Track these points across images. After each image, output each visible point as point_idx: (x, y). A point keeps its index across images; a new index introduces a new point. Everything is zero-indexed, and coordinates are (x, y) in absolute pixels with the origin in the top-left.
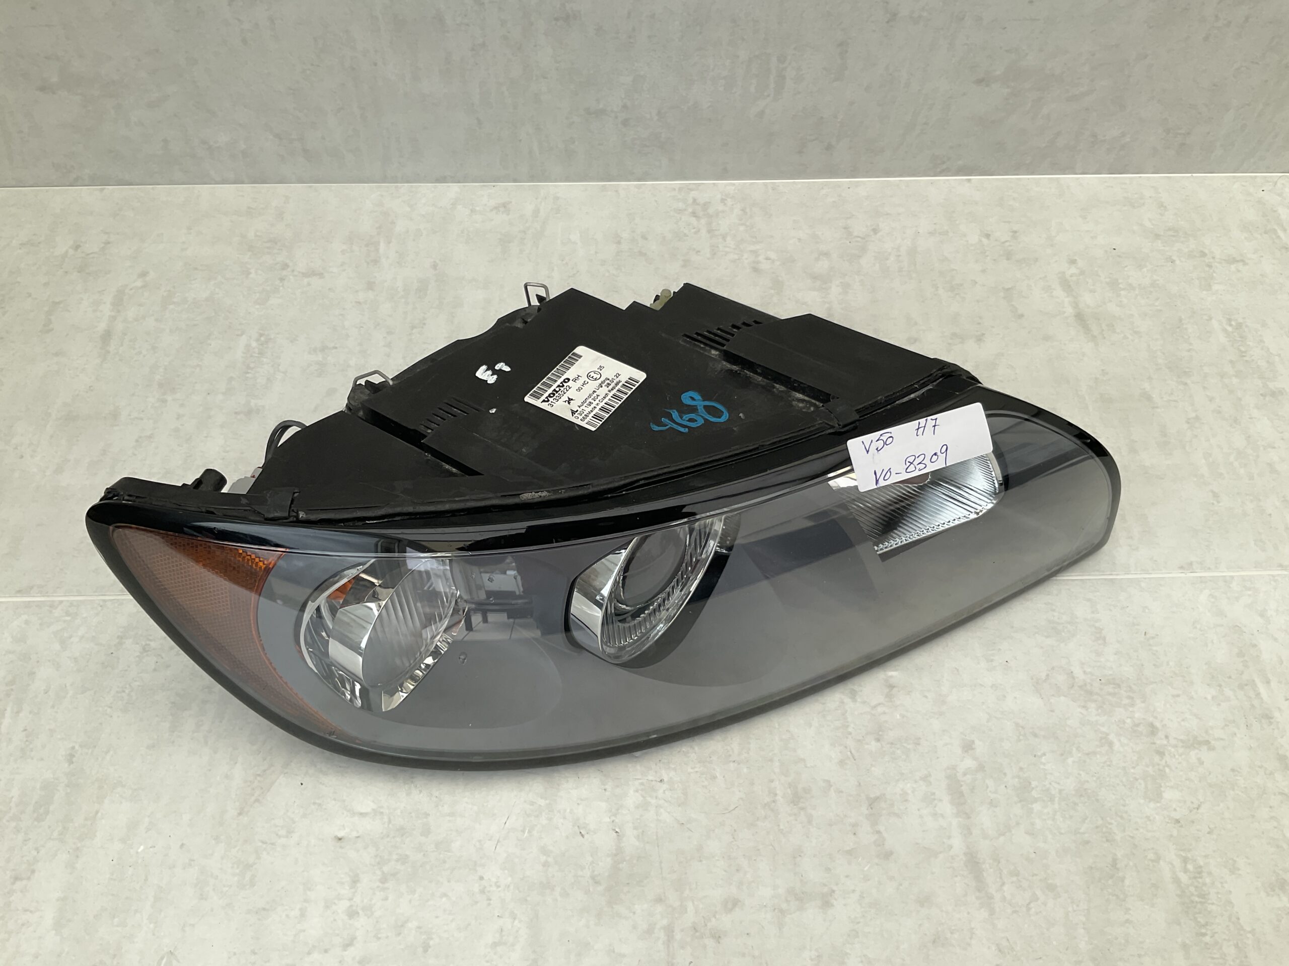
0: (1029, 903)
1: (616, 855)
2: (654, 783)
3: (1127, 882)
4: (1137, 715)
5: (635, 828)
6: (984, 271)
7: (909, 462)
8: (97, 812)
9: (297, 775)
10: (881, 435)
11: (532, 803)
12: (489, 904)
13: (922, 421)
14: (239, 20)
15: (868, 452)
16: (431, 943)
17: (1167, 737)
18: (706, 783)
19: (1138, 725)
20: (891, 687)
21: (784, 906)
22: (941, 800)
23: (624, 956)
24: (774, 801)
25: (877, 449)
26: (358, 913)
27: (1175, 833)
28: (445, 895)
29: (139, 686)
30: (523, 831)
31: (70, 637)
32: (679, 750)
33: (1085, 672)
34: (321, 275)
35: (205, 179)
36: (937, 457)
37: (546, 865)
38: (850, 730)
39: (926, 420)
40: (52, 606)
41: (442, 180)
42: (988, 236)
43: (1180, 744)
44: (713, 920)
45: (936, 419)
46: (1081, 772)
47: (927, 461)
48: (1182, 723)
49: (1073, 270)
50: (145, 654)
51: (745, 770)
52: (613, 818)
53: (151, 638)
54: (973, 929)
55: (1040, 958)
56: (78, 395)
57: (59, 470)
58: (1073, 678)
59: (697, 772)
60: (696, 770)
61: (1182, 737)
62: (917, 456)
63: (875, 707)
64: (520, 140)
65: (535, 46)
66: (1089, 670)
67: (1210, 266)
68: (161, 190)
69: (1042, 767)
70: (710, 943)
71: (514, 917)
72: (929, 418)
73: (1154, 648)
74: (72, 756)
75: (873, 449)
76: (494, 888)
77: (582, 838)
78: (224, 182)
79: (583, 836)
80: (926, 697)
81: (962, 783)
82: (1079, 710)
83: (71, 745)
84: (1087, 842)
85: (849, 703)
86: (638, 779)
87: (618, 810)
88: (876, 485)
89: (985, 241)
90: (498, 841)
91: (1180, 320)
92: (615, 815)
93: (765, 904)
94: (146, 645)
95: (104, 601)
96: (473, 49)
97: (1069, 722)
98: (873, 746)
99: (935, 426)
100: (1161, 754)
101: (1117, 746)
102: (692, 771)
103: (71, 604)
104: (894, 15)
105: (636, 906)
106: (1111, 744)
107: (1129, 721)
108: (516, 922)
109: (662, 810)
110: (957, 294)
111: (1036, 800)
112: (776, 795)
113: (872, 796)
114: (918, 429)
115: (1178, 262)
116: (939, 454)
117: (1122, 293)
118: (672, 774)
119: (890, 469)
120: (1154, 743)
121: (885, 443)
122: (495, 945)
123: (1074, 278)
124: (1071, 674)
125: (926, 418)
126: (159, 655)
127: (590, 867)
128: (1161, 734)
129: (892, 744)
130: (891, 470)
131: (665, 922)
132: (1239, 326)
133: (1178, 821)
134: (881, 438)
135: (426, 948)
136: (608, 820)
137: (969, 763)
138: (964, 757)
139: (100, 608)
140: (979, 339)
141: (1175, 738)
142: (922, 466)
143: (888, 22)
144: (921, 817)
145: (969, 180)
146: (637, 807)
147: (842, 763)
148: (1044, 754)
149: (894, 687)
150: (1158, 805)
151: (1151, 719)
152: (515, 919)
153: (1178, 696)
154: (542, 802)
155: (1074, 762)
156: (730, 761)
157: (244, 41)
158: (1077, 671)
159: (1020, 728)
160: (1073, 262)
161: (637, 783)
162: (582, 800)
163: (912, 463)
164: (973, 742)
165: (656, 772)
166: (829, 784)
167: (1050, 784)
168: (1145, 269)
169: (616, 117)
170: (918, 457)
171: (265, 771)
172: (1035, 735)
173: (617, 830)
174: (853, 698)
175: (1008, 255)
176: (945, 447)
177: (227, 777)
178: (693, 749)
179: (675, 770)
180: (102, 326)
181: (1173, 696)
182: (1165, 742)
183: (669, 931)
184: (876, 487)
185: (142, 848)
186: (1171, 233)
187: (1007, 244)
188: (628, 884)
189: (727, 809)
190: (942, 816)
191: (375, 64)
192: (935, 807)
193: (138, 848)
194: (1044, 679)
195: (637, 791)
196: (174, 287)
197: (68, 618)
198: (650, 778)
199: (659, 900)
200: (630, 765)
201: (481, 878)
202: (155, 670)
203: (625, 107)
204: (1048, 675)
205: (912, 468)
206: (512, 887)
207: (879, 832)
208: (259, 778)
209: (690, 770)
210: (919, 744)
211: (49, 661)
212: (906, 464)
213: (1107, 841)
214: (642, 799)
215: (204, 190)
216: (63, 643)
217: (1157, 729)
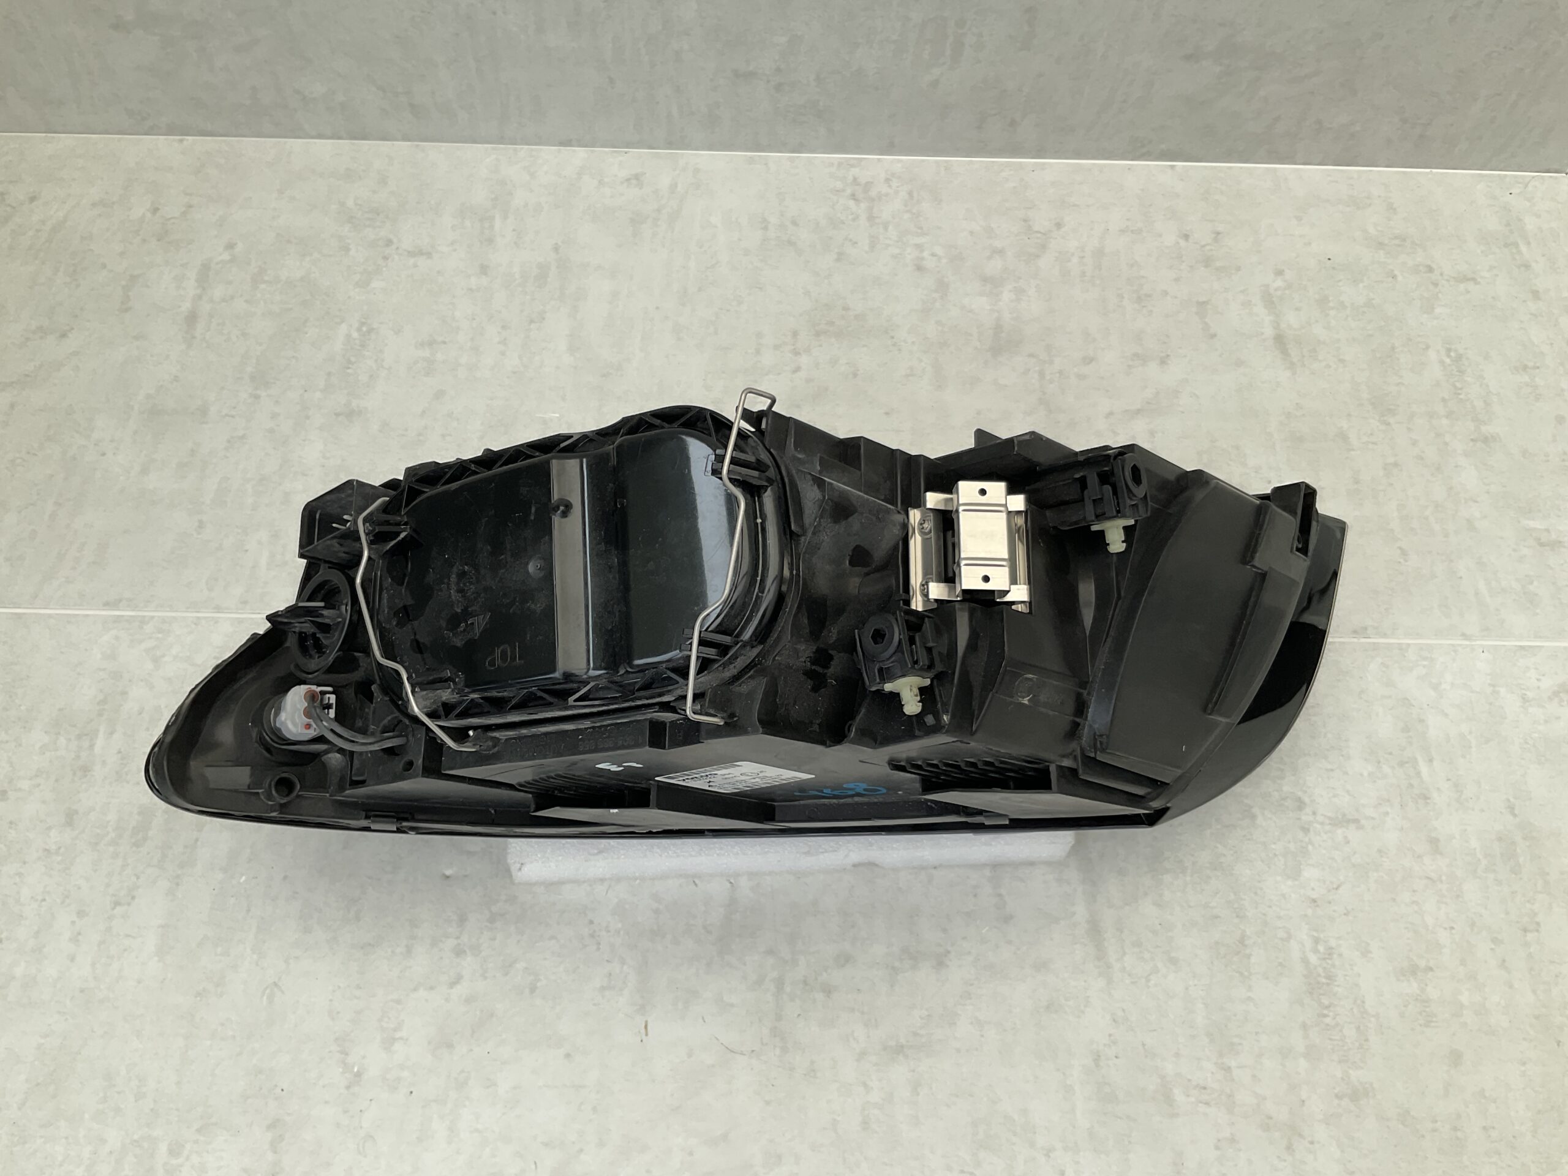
0: (1149, 975)
1: (729, 905)
3: (1253, 960)
4: (1285, 788)
5: (750, 880)
6: (1177, 280)
8: (197, 840)
12: (598, 949)
16: (539, 984)
17: (1314, 813)
19: (1284, 799)
21: (897, 964)
22: (1067, 866)
23: (732, 1005)
26: (465, 951)
27: (1310, 912)
28: (552, 938)
31: (164, 656)
34: (429, 255)
35: (296, 132)
37: (657, 912)
40: (143, 621)
41: (567, 143)
42: (1186, 237)
43: (1328, 821)
44: (825, 974)
46: (1219, 845)
48: (1333, 800)
49: (1279, 283)
54: (1088, 997)
55: (1155, 1030)
56: (162, 386)
61: (1329, 814)
64: (658, 103)
67: (1436, 285)
68: (248, 145)
69: (1179, 837)
70: (820, 996)
71: (623, 962)
76: (604, 933)
77: (694, 887)
78: (320, 136)
79: (696, 885)
81: (1093, 850)
84: (1217, 917)
89: (1183, 243)
90: (609, 887)
91: (1393, 348)
93: (878, 961)
95: (198, 618)
100: (1307, 831)
101: (1260, 819)
103: (164, 620)
105: (747, 957)
107: (1276, 793)
108: (625, 967)
110: (1144, 307)
115: (1400, 278)
117: (1332, 313)
120: (1299, 819)
123: (1279, 293)
127: (703, 916)
128: (1308, 810)
131: (775, 974)
132: (1459, 357)
133: (1314, 901)
135: (533, 990)
139: (193, 626)
140: (1163, 362)
141: (1322, 815)
145: (1172, 167)
150: (1297, 883)
151: (1299, 793)
153: (1332, 770)
160: (1279, 273)
168: (1361, 285)
169: (768, 81)
175: (1207, 262)
180: (186, 306)
181: (1327, 770)
182: (1311, 818)
183: (779, 983)
185: (244, 878)
186: (1397, 242)
187: (1208, 247)
188: (740, 934)
190: (1068, 882)
192: (1061, 872)
193: (241, 878)
196: (265, 263)
197: (160, 636)
199: (770, 952)
201: (591, 922)
203: (778, 70)
206: (622, 933)
207: (1000, 895)
213: (1237, 916)
215: (296, 145)
216: (156, 661)
217: (1305, 804)
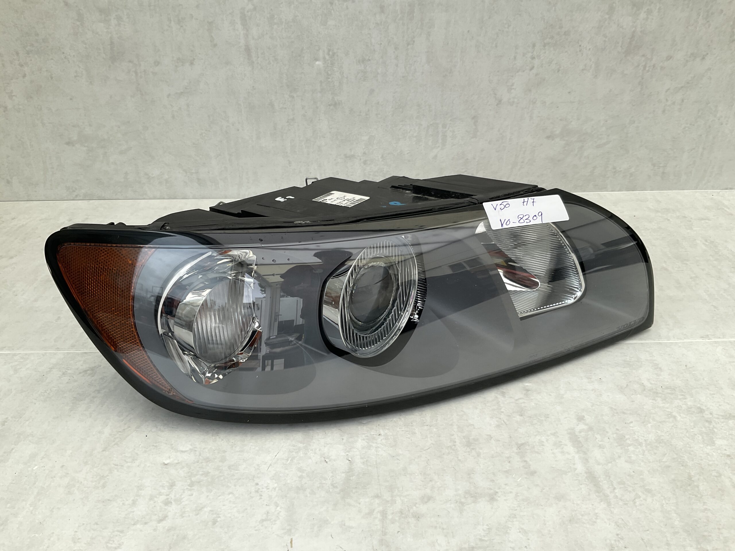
0: (635, 499)
1: (348, 472)
2: (375, 436)
3: (701, 488)
4: (689, 403)
5: (362, 458)
7: (520, 218)
8: (13, 449)
9: (144, 432)
10: (502, 202)
11: (294, 446)
12: (261, 498)
13: (526, 199)
14: (171, 105)
15: (495, 209)
16: (219, 519)
17: (711, 414)
18: (409, 436)
19: (691, 408)
20: (528, 390)
21: (463, 500)
22: (566, 445)
23: (352, 528)
24: (454, 445)
25: (501, 209)
26: (171, 503)
27: (728, 462)
28: (231, 493)
29: (56, 390)
30: (287, 460)
31: (20, 368)
32: (391, 420)
33: (651, 383)
36: (536, 217)
37: (301, 477)
38: (502, 410)
39: (528, 199)
40: (15, 355)
43: (721, 417)
44: (414, 507)
45: (534, 199)
46: (658, 431)
47: (531, 218)
48: (720, 407)
50: (64, 376)
51: (435, 430)
52: (347, 453)
53: (69, 368)
54: (597, 513)
55: (648, 530)
57: (36, 300)
58: (644, 386)
59: (403, 430)
60: (403, 429)
61: (721, 414)
63: (517, 400)
65: (319, 120)
66: (653, 382)
67: (690, 221)
69: (631, 428)
70: (412, 520)
71: (277, 505)
72: (530, 198)
73: (693, 372)
74: (5, 422)
75: (498, 208)
76: (265, 489)
77: (326, 463)
79: (327, 462)
80: (550, 395)
81: (579, 437)
82: (651, 401)
83: (6, 417)
84: (669, 467)
85: (501, 398)
86: (364, 434)
87: (350, 449)
90: (270, 465)
91: (678, 241)
92: (349, 452)
93: (450, 499)
94: (66, 371)
95: (46, 353)
96: (288, 122)
97: (645, 407)
98: (518, 418)
99: (533, 202)
100: (710, 422)
101: (679, 418)
102: (399, 430)
103: (26, 354)
104: (500, 101)
105: (361, 500)
106: (675, 417)
107: (684, 406)
108: (278, 508)
109: (379, 449)
111: (630, 445)
112: (455, 442)
113: (519, 443)
114: (524, 202)
115: (671, 220)
116: (537, 216)
118: (386, 431)
119: (509, 220)
120: (703, 417)
121: (505, 207)
122: (263, 521)
124: (642, 385)
126: (72, 376)
127: (331, 479)
128: (707, 413)
129: (531, 417)
131: (381, 508)
132: (712, 242)
133: (729, 456)
134: (502, 204)
135: (215, 522)
136: (345, 454)
137: (582, 426)
138: (579, 424)
139: (42, 356)
141: (717, 414)
142: (528, 221)
143: (497, 105)
144: (553, 453)
146: (363, 448)
147: (498, 426)
148: (632, 422)
149: (529, 390)
150: (714, 447)
151: (699, 405)
152: (277, 506)
153: (714, 394)
154: (301, 445)
155: (651, 426)
156: (425, 425)
157: (173, 117)
158: (646, 383)
159: (614, 410)
161: (363, 436)
162: (327, 444)
164: (584, 416)
165: (376, 431)
166: (490, 437)
167: (638, 437)
169: (360, 159)
170: (525, 216)
171: (124, 430)
172: (624, 413)
173: (350, 459)
174: (504, 396)
176: (541, 213)
177: (100, 432)
178: (401, 419)
179: (388, 429)
181: (711, 394)
182: (711, 416)
183: (384, 514)
184: (502, 228)
185: (36, 467)
186: (665, 210)
188: (356, 487)
189: (423, 449)
190: (569, 453)
191: (238, 130)
192: (563, 448)
193: (34, 467)
194: (625, 386)
195: (364, 440)
197: (22, 360)
198: (372, 433)
199: (377, 496)
200: (359, 427)
201: (257, 484)
202: (67, 383)
203: (364, 153)
204: (627, 385)
205: (522, 221)
206: (277, 489)
207: (526, 461)
208: (120, 433)
209: (398, 429)
210: (548, 417)
211: (5, 378)
212: (518, 218)
213: (682, 466)
214: (367, 444)
216: (16, 371)
217: (704, 410)
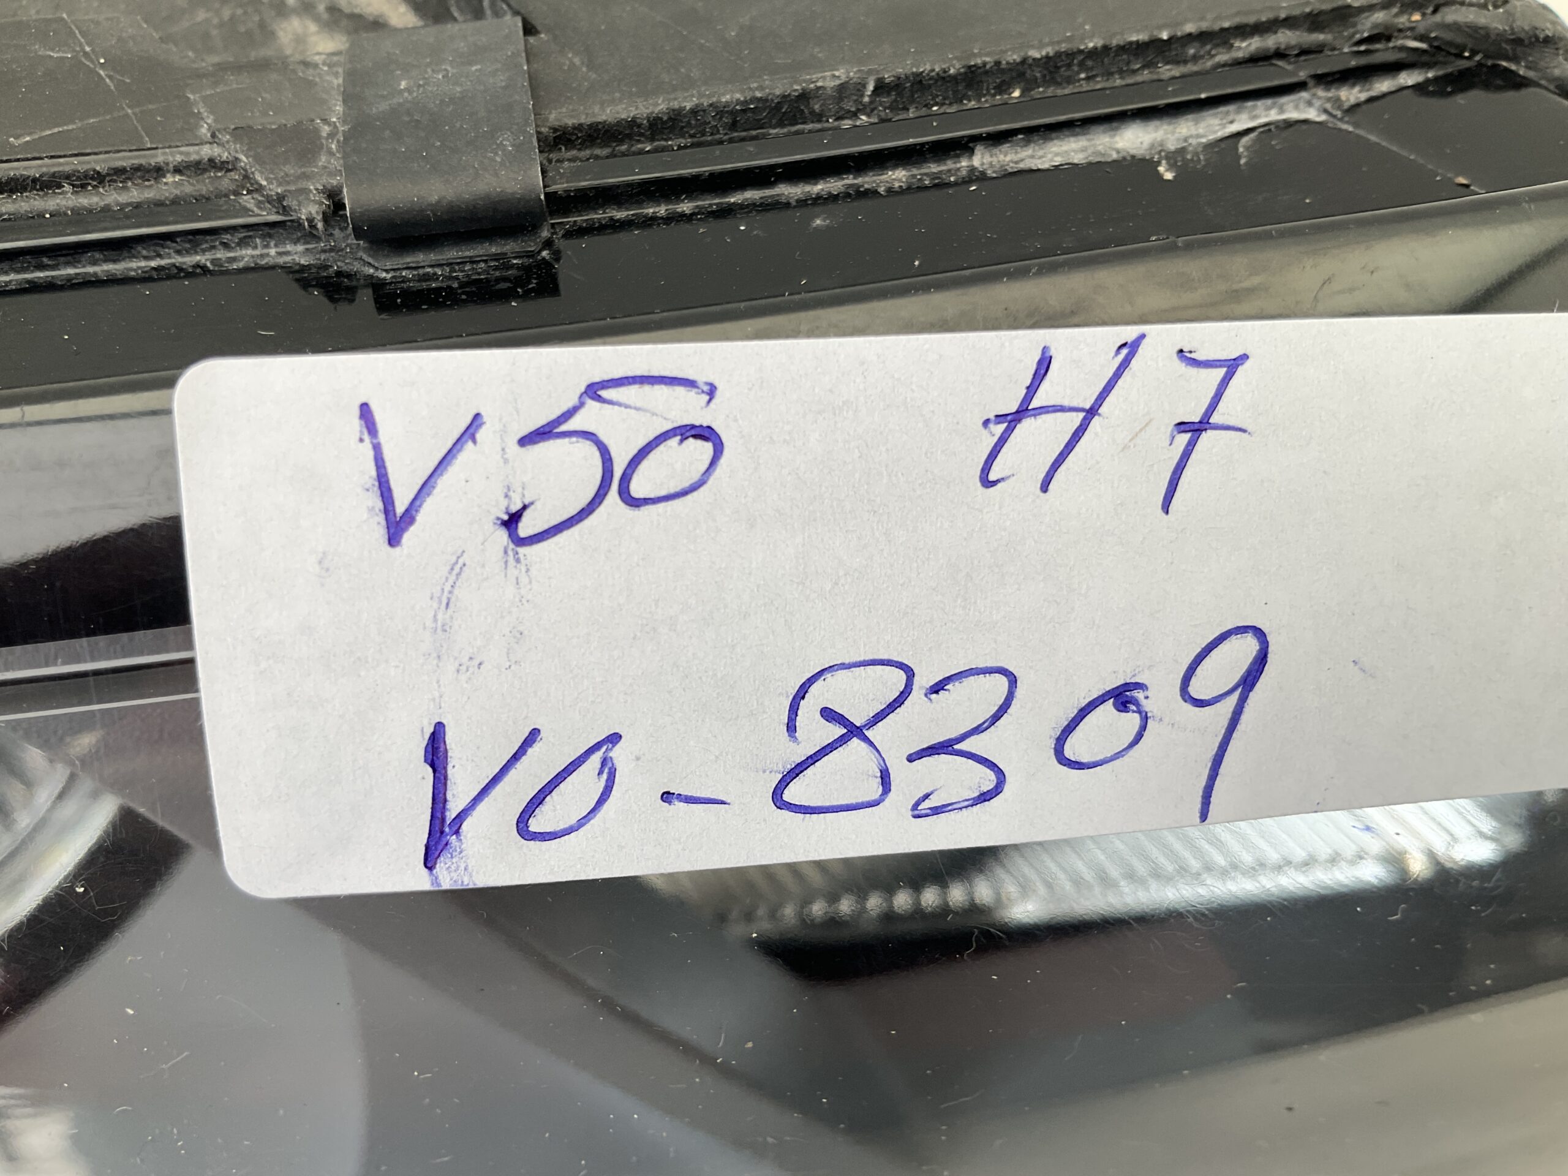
7: (829, 714)
10: (593, 391)
25: (512, 521)
36: (1131, 720)
39: (1131, 348)
45: (1233, 365)
62: (924, 679)
88: (429, 862)
99: (1195, 429)
114: (1013, 419)
119: (614, 738)
125: (1129, 332)
130: (618, 753)
134: (590, 417)
163: (854, 731)
170: (937, 688)
176: (1245, 649)
184: (417, 880)
212: (791, 727)
